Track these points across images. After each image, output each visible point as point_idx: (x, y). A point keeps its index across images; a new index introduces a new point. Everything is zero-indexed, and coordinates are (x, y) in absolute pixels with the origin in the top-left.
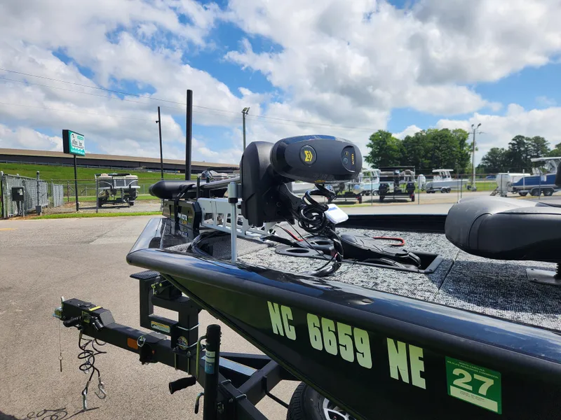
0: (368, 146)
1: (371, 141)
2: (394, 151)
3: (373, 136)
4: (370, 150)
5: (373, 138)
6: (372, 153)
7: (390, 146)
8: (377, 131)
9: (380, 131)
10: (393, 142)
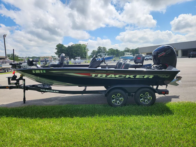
0: (56, 49)
1: (57, 47)
2: (65, 51)
3: (57, 45)
4: (57, 50)
5: (57, 46)
6: (57, 51)
7: (63, 49)
8: (58, 44)
9: (59, 44)
10: (64, 48)
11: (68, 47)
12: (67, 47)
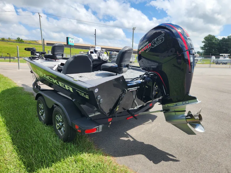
0: (203, 42)
1: (204, 40)
2: (215, 44)
3: (206, 37)
4: (204, 44)
7: (213, 42)
9: (209, 35)
10: (216, 41)
11: (223, 39)
12: (221, 40)
